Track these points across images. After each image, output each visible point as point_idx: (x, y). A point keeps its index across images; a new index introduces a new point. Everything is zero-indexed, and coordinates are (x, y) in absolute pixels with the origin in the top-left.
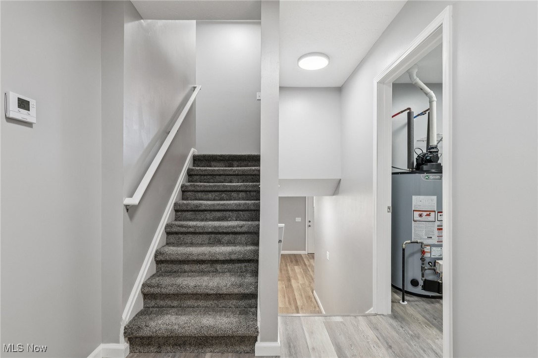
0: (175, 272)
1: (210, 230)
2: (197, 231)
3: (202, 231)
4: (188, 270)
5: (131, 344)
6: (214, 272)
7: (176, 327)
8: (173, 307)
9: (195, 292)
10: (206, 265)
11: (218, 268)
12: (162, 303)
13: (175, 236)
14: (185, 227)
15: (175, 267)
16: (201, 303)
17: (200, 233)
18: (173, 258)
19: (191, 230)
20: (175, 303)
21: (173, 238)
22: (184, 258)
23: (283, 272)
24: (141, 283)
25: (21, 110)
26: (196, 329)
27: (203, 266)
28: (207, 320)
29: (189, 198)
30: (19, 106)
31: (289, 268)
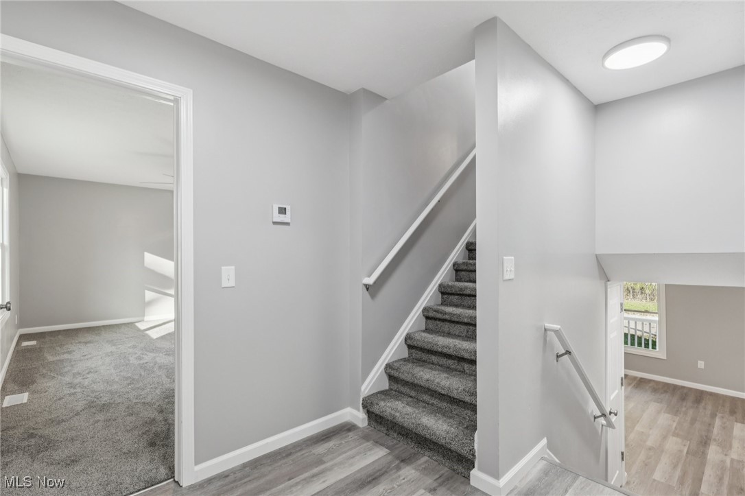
0: (424, 361)
1: (466, 320)
2: (453, 319)
3: (458, 320)
4: (435, 362)
5: (369, 417)
6: (459, 371)
7: (398, 414)
8: (411, 397)
9: (427, 386)
10: (453, 361)
11: (466, 368)
12: (402, 389)
13: (433, 321)
14: (441, 313)
15: (424, 356)
16: (436, 401)
17: (458, 323)
18: (420, 344)
19: (447, 317)
20: (413, 393)
21: (432, 324)
22: (428, 347)
23: (698, 425)
24: (386, 363)
25: (281, 215)
26: (413, 424)
27: (450, 362)
28: (428, 420)
29: (463, 279)
30: (279, 213)
31: (718, 422)
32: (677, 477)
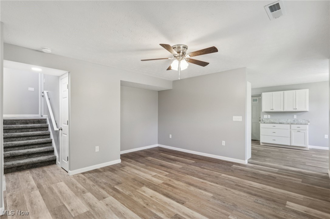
32: (54, 189)
